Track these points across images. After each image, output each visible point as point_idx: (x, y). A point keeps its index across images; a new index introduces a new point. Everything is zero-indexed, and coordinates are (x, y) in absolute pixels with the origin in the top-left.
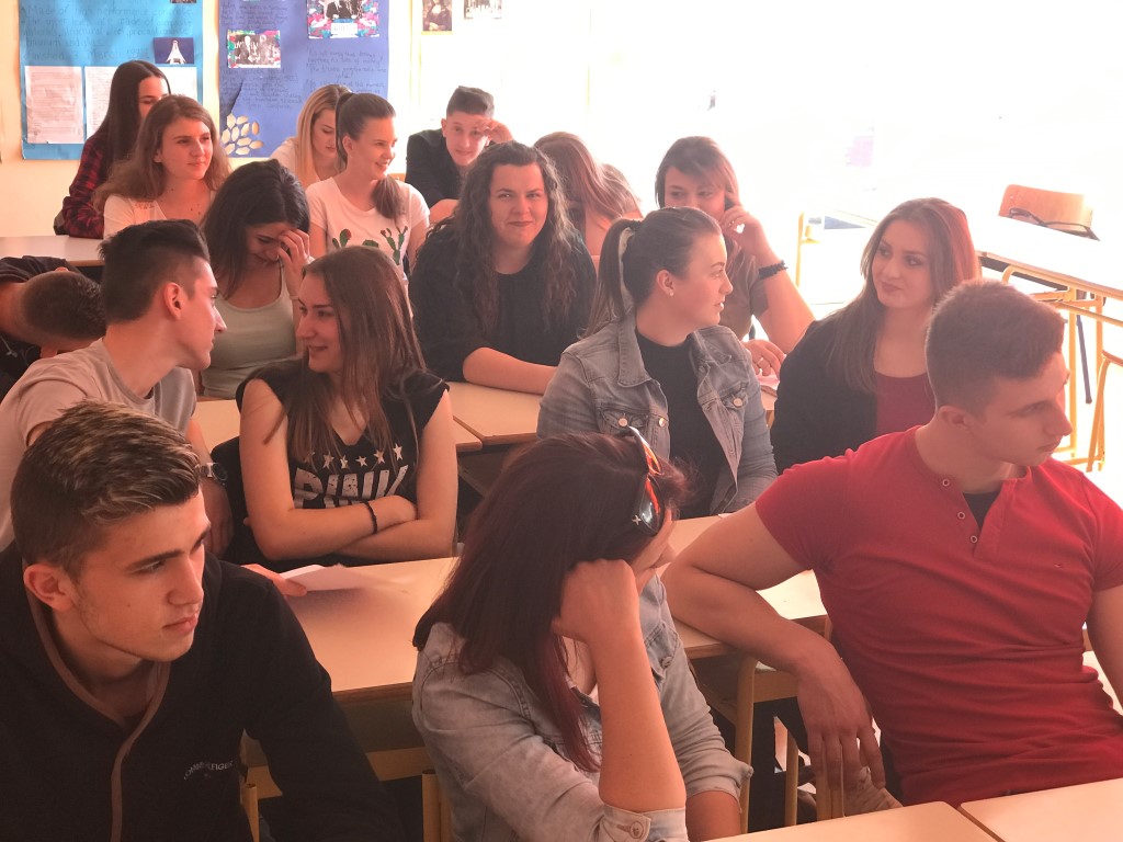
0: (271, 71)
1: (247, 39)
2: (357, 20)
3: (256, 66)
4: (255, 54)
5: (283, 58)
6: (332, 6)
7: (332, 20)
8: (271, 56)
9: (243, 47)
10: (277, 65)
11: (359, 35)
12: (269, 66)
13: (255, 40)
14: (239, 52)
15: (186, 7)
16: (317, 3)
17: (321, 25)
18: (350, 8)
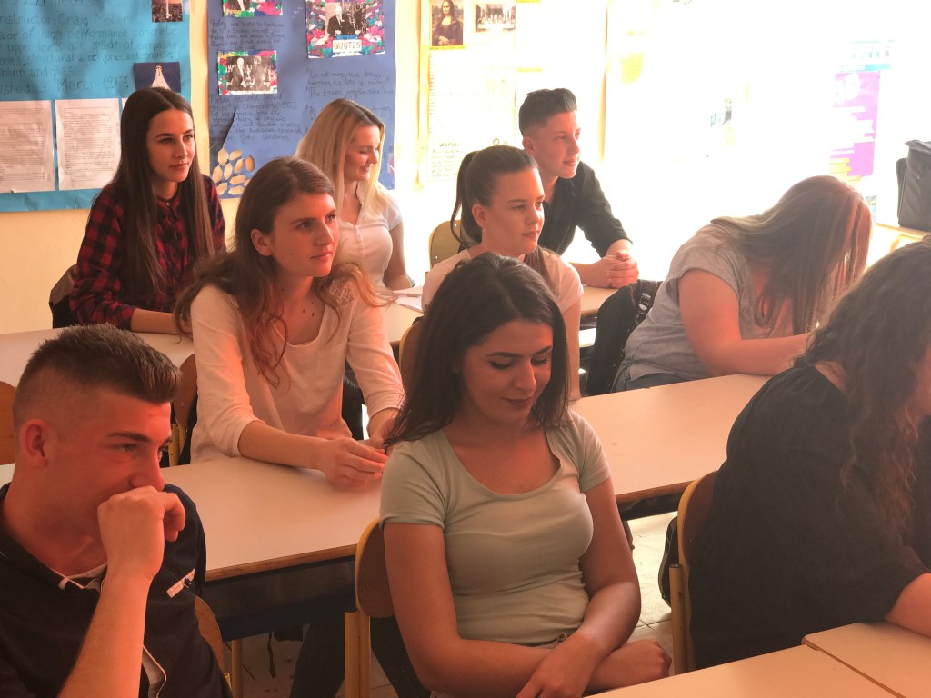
0: (267, 97)
1: (240, 61)
2: (360, 36)
3: (250, 92)
4: (249, 78)
5: (279, 82)
6: (333, 20)
7: (333, 37)
8: (267, 81)
9: (236, 70)
10: (273, 90)
11: (362, 52)
12: (266, 92)
13: (248, 62)
14: (230, 76)
15: (172, 26)
16: (317, 18)
17: (321, 41)
18: (353, 22)
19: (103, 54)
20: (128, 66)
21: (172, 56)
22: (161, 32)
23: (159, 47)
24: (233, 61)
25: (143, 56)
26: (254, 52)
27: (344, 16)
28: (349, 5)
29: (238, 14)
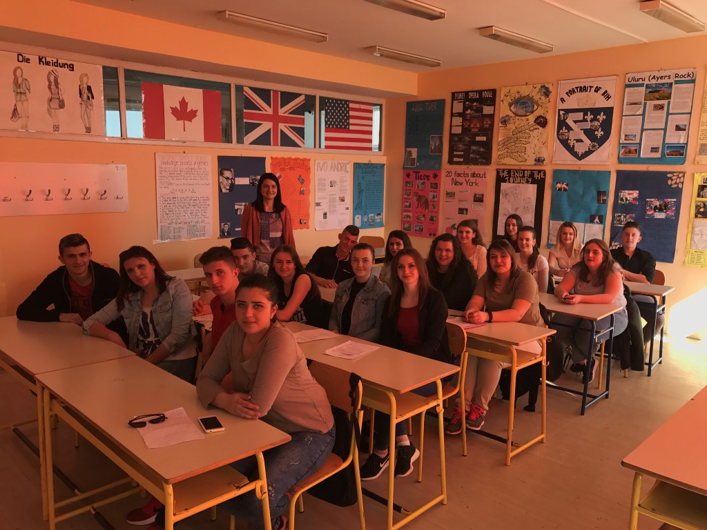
1: (622, 217)
2: (665, 212)
4: (625, 222)
6: (656, 207)
7: (655, 211)
9: (621, 219)
11: (666, 217)
13: (625, 217)
14: (618, 220)
15: (602, 205)
16: (650, 206)
17: (650, 213)
18: (663, 207)
19: (582, 211)
20: (589, 215)
21: (602, 213)
22: (599, 206)
23: (598, 210)
24: (620, 216)
25: (593, 213)
26: (627, 214)
27: (660, 205)
28: (662, 202)
29: (623, 203)
